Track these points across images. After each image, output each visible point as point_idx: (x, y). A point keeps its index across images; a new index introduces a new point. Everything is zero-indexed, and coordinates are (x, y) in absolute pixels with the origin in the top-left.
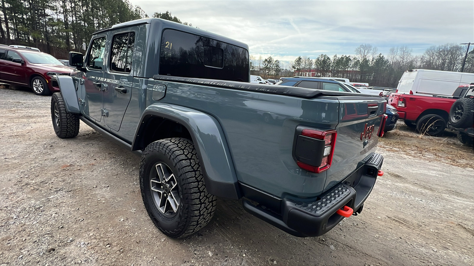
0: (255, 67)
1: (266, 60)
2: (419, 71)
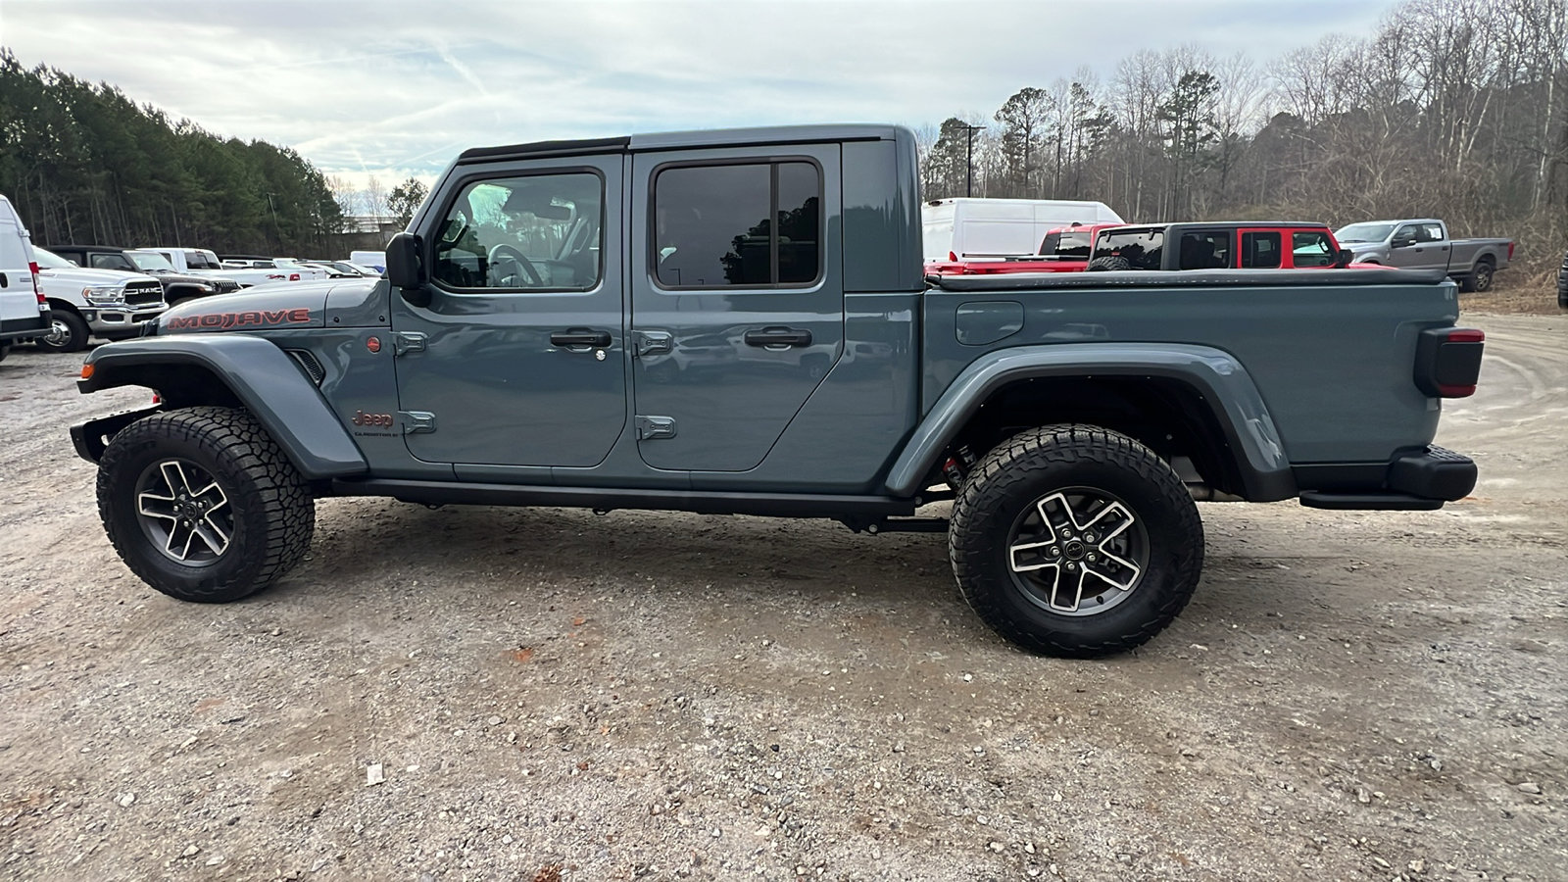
0: (362, 219)
1: (399, 193)
2: (958, 202)
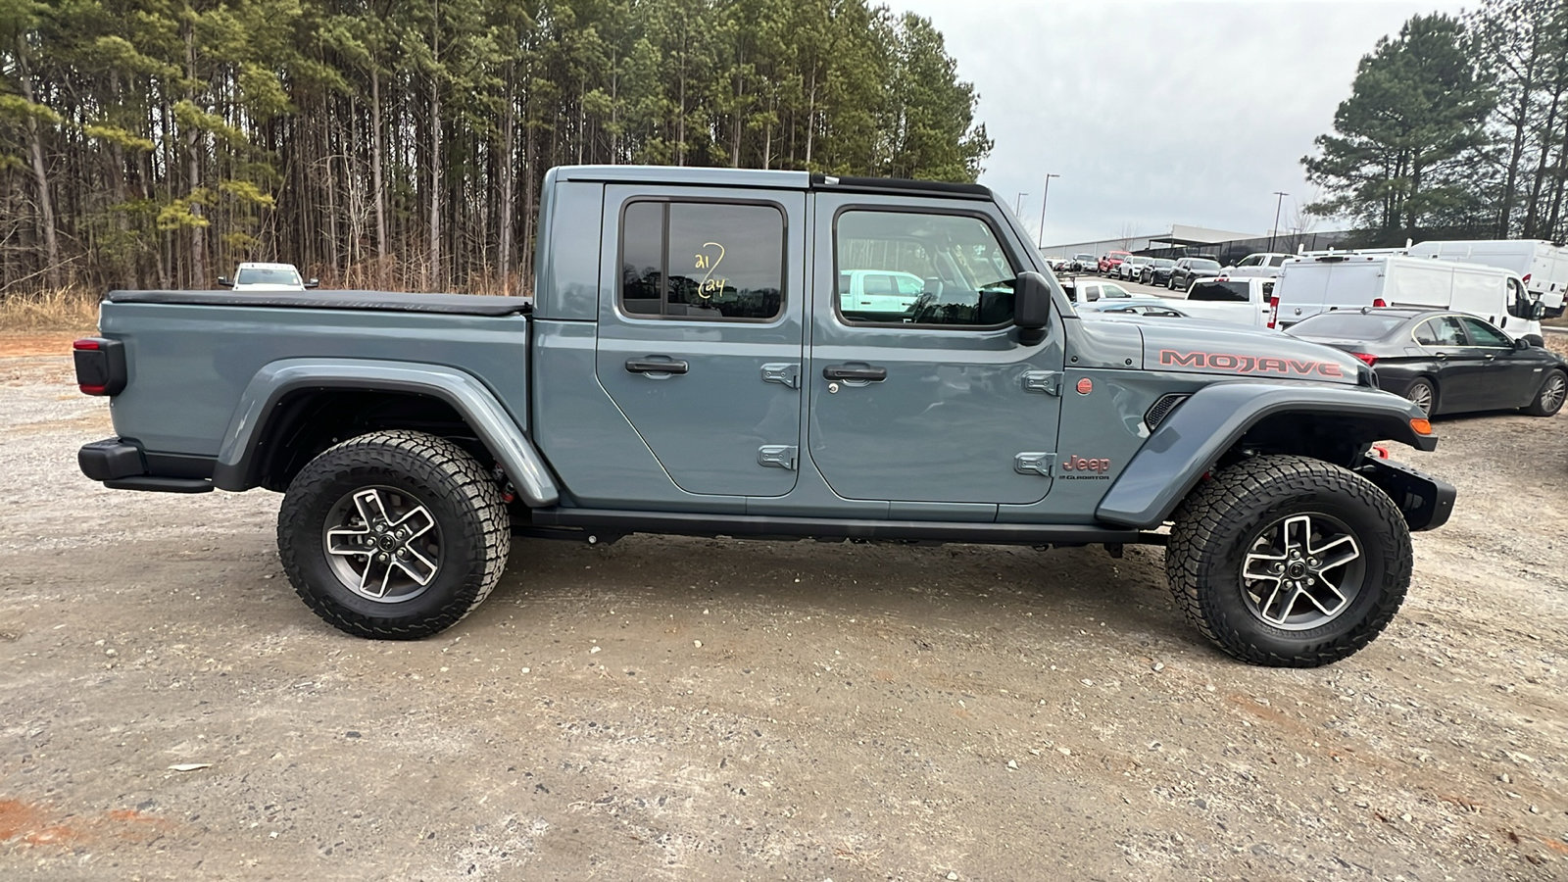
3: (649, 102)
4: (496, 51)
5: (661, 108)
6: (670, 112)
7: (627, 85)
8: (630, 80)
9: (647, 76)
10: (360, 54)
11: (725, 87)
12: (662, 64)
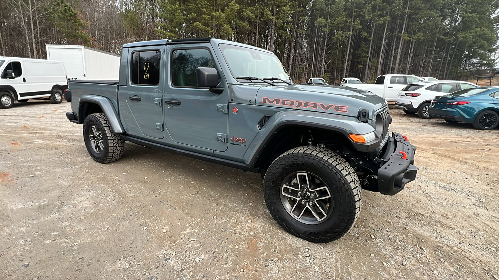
3: (339, 19)
4: (290, 10)
5: (343, 21)
6: (346, 21)
7: (333, 15)
8: (333, 13)
9: (339, 10)
10: (252, 17)
11: (369, 10)
12: (345, 5)
